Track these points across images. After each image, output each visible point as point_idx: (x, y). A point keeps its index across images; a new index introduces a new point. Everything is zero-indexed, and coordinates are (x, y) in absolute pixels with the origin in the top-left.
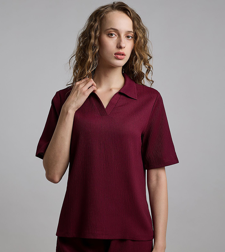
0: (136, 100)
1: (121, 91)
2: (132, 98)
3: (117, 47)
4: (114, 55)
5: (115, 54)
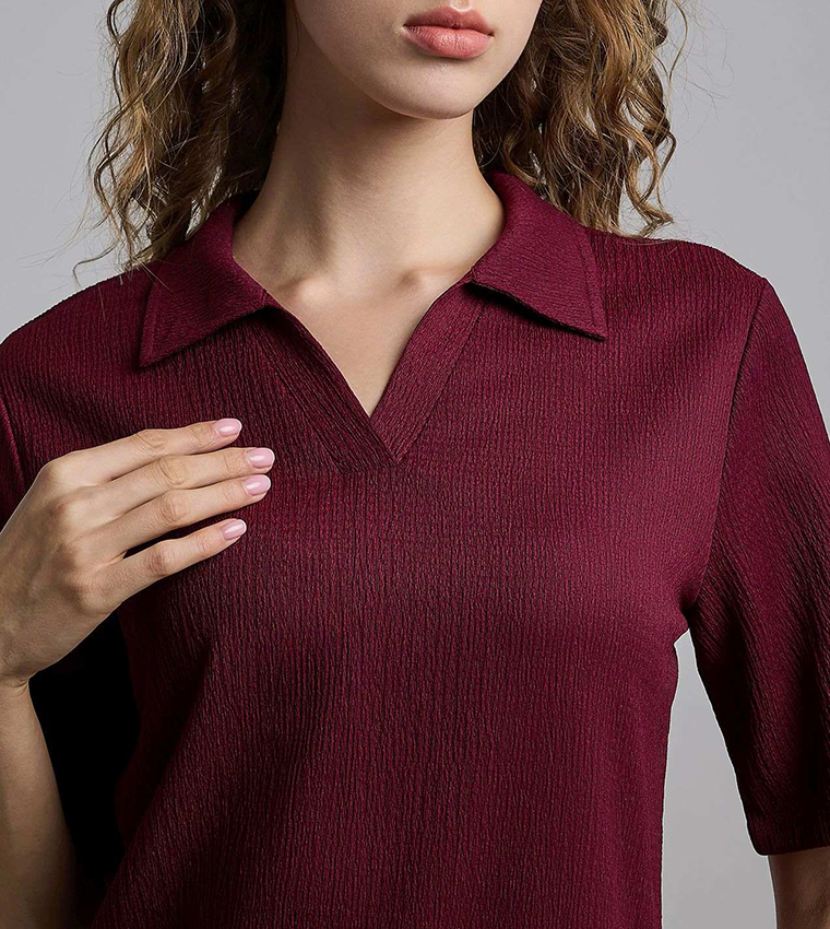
0: (597, 339)
1: (481, 279)
2: (565, 328)
4: (404, 30)
5: (412, 24)
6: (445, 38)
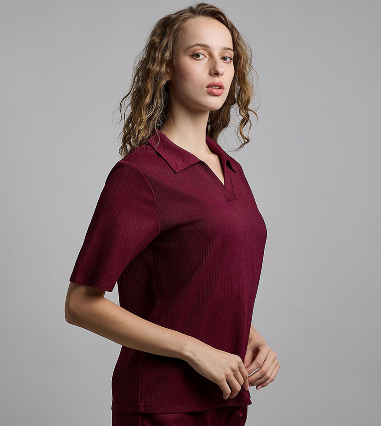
3: (210, 74)
4: (206, 89)
6: (215, 91)
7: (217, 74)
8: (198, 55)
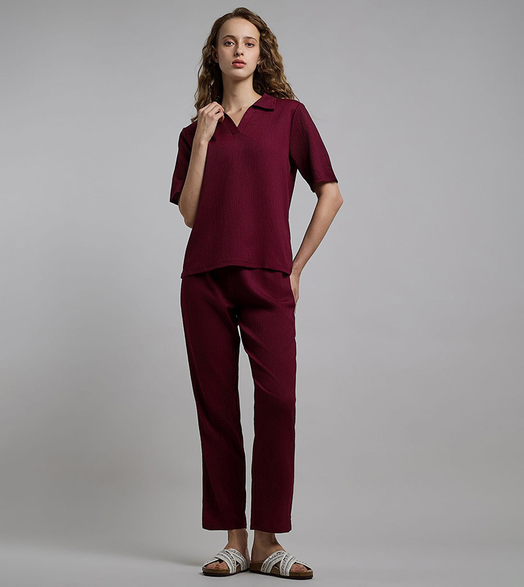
0: (272, 110)
2: (268, 110)
3: (234, 55)
4: (232, 64)
7: (237, 55)
8: (229, 43)
